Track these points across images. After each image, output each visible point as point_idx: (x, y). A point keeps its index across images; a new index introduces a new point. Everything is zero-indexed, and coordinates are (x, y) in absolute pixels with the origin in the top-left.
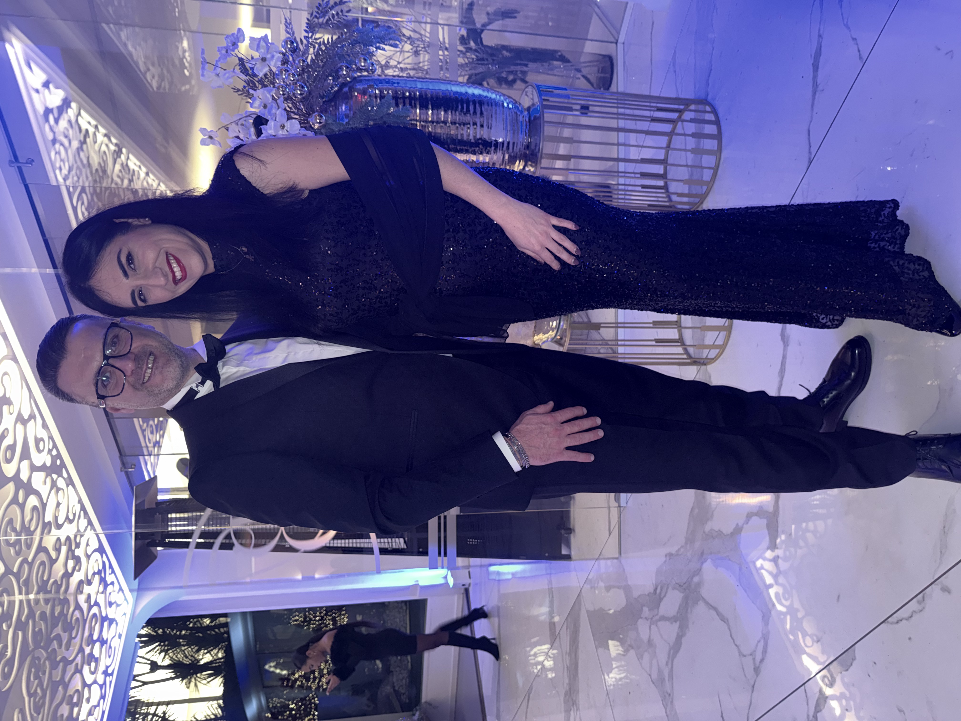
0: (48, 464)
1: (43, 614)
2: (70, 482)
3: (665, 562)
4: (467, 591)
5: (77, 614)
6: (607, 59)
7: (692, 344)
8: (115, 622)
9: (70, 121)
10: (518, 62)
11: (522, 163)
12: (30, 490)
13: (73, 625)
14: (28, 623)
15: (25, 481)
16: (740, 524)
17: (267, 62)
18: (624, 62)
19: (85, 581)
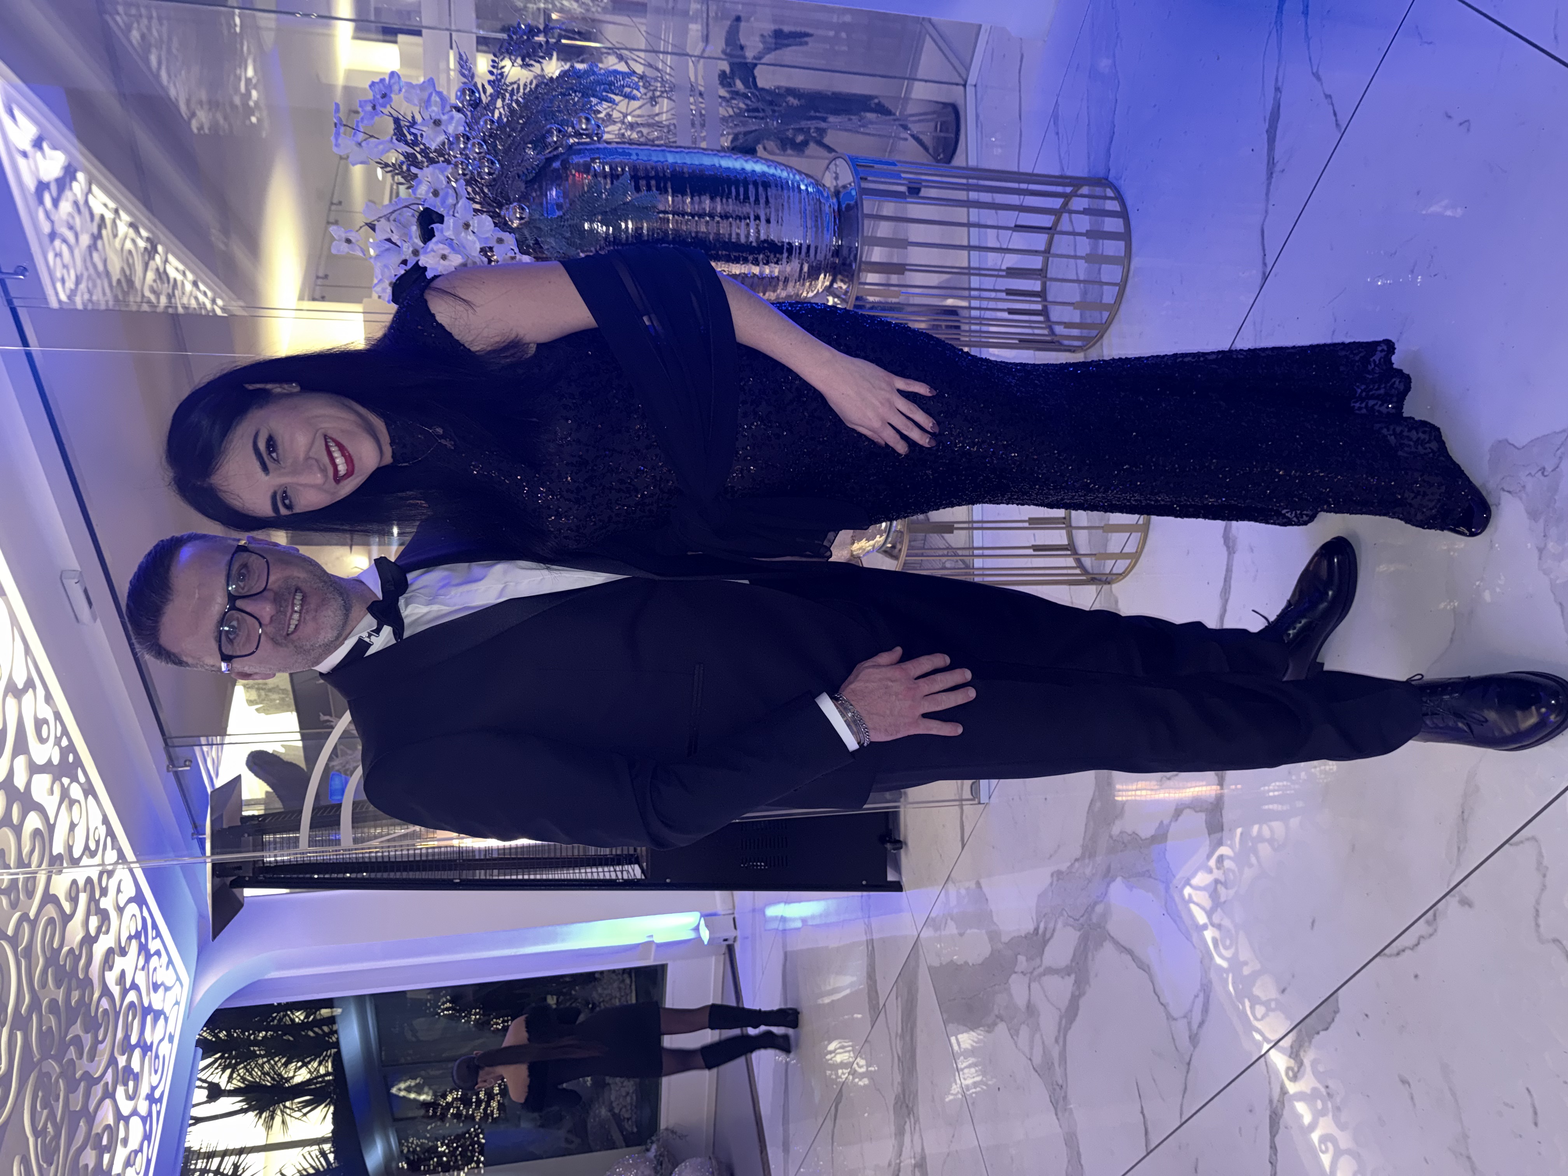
0: (56, 761)
1: (53, 1002)
2: (89, 790)
3: (1051, 884)
4: (730, 949)
5: (105, 1004)
6: (950, 109)
7: (1088, 552)
8: (162, 1016)
9: (76, 203)
10: (812, 113)
11: (829, 278)
12: (29, 804)
13: (100, 1021)
14: (32, 1017)
15: (22, 791)
16: (1166, 822)
17: (443, 127)
18: (977, 116)
19: (117, 950)
